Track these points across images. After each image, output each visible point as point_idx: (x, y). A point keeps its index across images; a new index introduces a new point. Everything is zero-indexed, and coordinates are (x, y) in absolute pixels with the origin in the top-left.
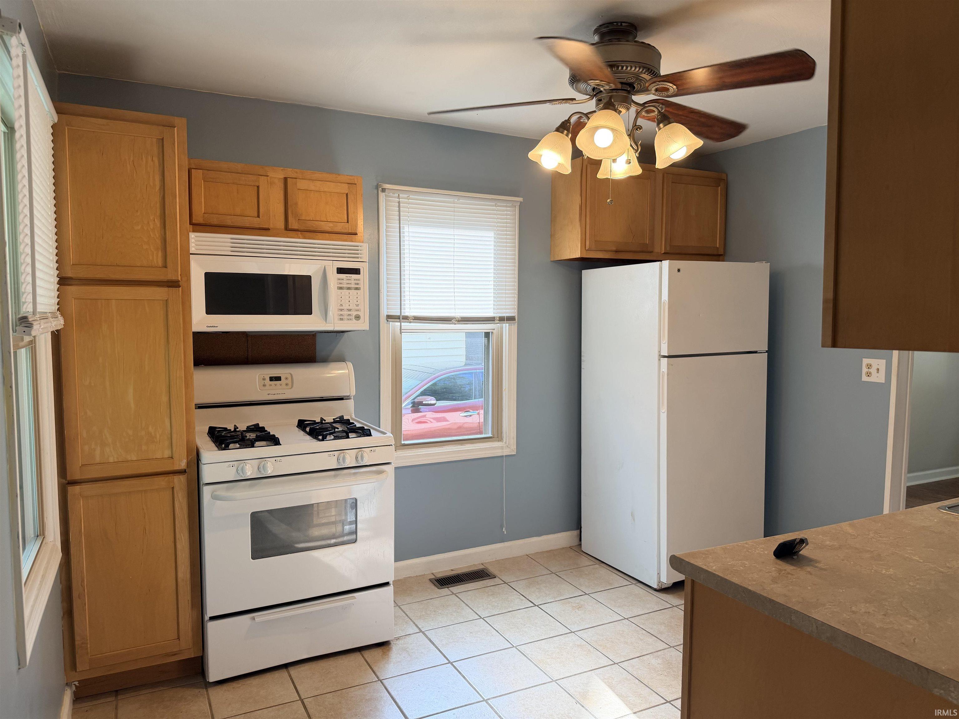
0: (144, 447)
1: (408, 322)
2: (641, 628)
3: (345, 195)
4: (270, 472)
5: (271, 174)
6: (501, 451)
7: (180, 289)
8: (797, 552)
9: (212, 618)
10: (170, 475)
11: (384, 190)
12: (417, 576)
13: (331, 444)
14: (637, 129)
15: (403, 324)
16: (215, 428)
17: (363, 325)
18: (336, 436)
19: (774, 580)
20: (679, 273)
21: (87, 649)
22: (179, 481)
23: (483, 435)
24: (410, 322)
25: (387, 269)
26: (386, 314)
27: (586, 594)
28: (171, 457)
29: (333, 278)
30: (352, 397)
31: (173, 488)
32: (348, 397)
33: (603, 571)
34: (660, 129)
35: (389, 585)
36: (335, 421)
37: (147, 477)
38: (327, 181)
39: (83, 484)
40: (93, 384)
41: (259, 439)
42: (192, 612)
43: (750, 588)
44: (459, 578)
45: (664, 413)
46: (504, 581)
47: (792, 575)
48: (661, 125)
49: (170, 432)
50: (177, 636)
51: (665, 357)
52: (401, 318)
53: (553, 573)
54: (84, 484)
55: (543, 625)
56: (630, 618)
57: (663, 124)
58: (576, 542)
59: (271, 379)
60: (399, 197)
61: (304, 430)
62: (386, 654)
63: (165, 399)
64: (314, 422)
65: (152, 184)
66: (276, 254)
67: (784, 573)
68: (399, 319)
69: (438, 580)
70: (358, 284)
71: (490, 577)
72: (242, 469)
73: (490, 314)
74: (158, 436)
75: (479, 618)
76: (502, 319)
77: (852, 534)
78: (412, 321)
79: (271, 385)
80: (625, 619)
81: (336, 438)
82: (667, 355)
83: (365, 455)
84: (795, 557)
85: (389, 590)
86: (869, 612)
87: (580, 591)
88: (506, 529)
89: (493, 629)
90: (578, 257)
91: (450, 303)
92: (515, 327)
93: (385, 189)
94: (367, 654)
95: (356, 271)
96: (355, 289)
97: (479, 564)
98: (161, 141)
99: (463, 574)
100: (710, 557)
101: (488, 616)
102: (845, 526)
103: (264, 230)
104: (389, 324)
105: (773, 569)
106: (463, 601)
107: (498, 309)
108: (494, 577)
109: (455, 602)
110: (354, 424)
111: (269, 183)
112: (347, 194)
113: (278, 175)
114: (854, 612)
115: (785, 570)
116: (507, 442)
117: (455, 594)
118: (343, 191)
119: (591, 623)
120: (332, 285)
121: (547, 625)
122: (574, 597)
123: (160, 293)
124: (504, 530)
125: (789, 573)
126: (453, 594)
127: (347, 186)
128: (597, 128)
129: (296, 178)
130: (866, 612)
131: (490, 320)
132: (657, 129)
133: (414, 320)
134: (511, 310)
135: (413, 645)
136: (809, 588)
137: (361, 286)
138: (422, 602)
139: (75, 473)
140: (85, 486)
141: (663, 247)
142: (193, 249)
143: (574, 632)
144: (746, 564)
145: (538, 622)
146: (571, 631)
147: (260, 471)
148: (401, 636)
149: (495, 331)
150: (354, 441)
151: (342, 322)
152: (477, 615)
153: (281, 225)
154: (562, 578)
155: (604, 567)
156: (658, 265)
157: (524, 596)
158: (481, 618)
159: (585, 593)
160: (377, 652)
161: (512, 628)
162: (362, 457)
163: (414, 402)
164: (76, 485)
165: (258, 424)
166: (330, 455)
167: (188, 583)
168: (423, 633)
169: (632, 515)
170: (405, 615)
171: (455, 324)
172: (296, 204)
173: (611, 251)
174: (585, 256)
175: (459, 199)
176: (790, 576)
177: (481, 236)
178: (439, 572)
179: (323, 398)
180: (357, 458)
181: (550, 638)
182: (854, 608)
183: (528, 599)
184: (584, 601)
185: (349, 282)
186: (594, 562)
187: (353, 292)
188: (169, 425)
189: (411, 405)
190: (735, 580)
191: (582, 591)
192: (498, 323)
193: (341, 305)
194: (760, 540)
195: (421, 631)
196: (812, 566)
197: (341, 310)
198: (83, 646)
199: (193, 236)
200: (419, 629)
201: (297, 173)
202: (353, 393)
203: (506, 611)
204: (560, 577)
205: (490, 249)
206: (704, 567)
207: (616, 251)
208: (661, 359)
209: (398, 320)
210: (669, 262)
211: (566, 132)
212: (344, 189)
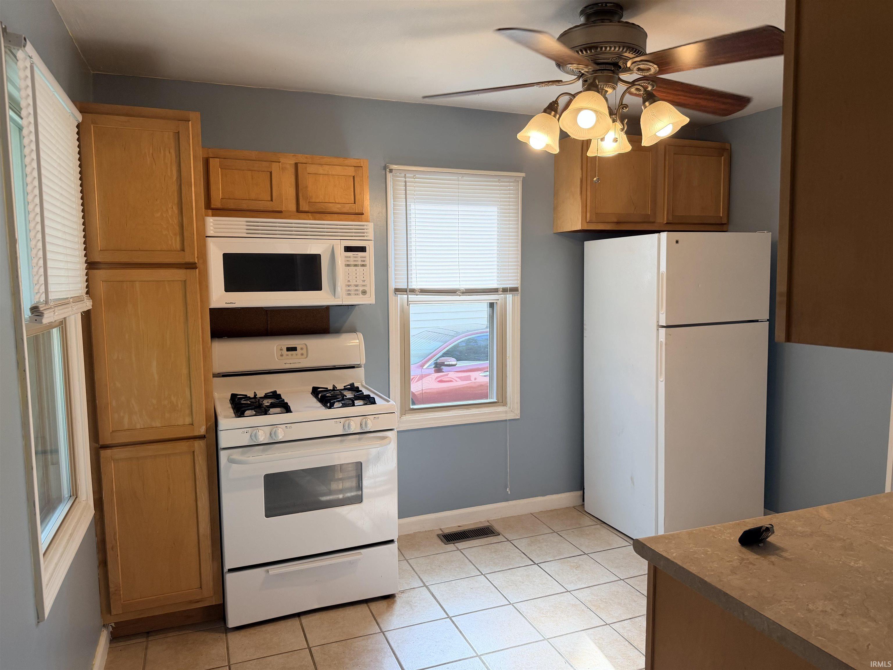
0: (167, 415)
1: (414, 295)
2: (636, 589)
3: (352, 178)
4: (281, 437)
5: (282, 160)
6: (504, 415)
7: (197, 270)
8: (764, 539)
9: (231, 570)
10: (191, 440)
11: (391, 171)
12: (426, 531)
13: (338, 411)
14: (623, 108)
15: (409, 296)
16: (237, 395)
17: (370, 299)
18: (344, 404)
19: (734, 571)
20: (677, 244)
21: (120, 595)
22: (199, 446)
23: (489, 400)
24: (417, 295)
25: (394, 245)
26: (394, 287)
27: (585, 554)
28: (191, 423)
29: (341, 255)
30: (363, 366)
31: (194, 452)
32: (359, 366)
33: (604, 532)
34: (645, 107)
35: (394, 543)
36: (345, 389)
37: (170, 442)
38: (335, 165)
39: (113, 448)
40: (121, 358)
41: (273, 406)
42: (213, 563)
43: (706, 579)
44: (465, 534)
45: (661, 381)
46: (507, 539)
47: (754, 565)
48: (647, 104)
49: (190, 401)
50: (200, 585)
51: (663, 327)
52: (408, 291)
53: (555, 532)
54: (115, 448)
55: (541, 584)
56: (626, 579)
57: (649, 102)
58: (580, 502)
59: (289, 349)
60: (405, 177)
61: (316, 396)
62: (390, 607)
63: (185, 371)
64: (327, 390)
65: (169, 175)
66: (287, 235)
67: (745, 563)
68: (406, 291)
69: (445, 535)
70: (364, 261)
71: (494, 535)
72: (256, 435)
73: (495, 286)
74: (180, 405)
75: (481, 574)
76: (505, 290)
77: (828, 519)
78: (418, 293)
79: (288, 355)
80: (621, 580)
81: (344, 406)
82: (665, 325)
83: (369, 422)
84: (761, 545)
85: (394, 547)
86: (826, 611)
87: (579, 550)
88: (510, 490)
89: (492, 586)
90: (579, 229)
91: (455, 275)
92: (518, 298)
93: (392, 169)
94: (373, 606)
95: (362, 249)
96: (362, 266)
97: (485, 521)
98: (177, 134)
99: (469, 531)
100: (674, 542)
101: (490, 572)
102: (823, 510)
103: (277, 213)
104: (397, 296)
105: (736, 557)
106: (467, 557)
107: (501, 280)
108: (499, 534)
109: (459, 558)
110: (362, 391)
111: (281, 168)
112: (354, 177)
113: (289, 161)
114: (809, 611)
115: (748, 559)
116: (511, 408)
117: (460, 550)
118: (350, 174)
119: (587, 583)
120: (340, 262)
121: (545, 584)
122: (573, 557)
123: (179, 274)
124: (508, 490)
125: (751, 563)
126: (458, 549)
127: (354, 169)
128: (580, 110)
129: (306, 163)
130: (822, 611)
131: (495, 291)
132: (643, 107)
133: (420, 292)
134: (514, 281)
135: (416, 599)
136: (768, 581)
137: (367, 263)
138: (428, 557)
139: (106, 438)
140: (115, 450)
141: (666, 217)
142: (212, 232)
143: (570, 592)
144: (708, 551)
145: (536, 580)
146: (566, 591)
147: (272, 437)
148: (406, 590)
149: (499, 302)
150: (360, 408)
151: (349, 297)
152: (478, 572)
153: (293, 208)
154: (563, 537)
155: (604, 527)
156: (657, 237)
157: (525, 554)
158: (482, 574)
159: (584, 552)
160: (383, 604)
161: (510, 585)
162: (366, 423)
163: (437, 362)
164: (108, 449)
165: (275, 392)
166: (336, 422)
167: (209, 537)
168: (427, 587)
169: (632, 479)
170: (411, 569)
171: (460, 296)
172: (307, 187)
173: (614, 223)
174: (586, 228)
175: (463, 176)
176: (751, 566)
177: (485, 211)
178: (447, 528)
179: (335, 366)
180: (361, 425)
181: (546, 596)
182: (811, 607)
183: (528, 557)
184: (582, 561)
185: (356, 259)
186: (596, 522)
187: (360, 269)
188: (189, 393)
189: (434, 366)
190: (693, 569)
191: (582, 551)
192: (501, 294)
193: (349, 281)
194: (730, 524)
195: (425, 585)
196: (777, 555)
197: (349, 286)
198: (116, 592)
199: (211, 220)
200: (424, 583)
201: (306, 158)
202: (363, 362)
203: (506, 569)
204: (562, 536)
205: (493, 223)
206: (664, 554)
207: (618, 223)
208: (660, 329)
209: (405, 293)
210: (667, 233)
211: (553, 113)
212: (351, 171)
